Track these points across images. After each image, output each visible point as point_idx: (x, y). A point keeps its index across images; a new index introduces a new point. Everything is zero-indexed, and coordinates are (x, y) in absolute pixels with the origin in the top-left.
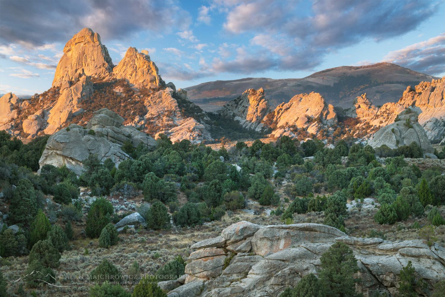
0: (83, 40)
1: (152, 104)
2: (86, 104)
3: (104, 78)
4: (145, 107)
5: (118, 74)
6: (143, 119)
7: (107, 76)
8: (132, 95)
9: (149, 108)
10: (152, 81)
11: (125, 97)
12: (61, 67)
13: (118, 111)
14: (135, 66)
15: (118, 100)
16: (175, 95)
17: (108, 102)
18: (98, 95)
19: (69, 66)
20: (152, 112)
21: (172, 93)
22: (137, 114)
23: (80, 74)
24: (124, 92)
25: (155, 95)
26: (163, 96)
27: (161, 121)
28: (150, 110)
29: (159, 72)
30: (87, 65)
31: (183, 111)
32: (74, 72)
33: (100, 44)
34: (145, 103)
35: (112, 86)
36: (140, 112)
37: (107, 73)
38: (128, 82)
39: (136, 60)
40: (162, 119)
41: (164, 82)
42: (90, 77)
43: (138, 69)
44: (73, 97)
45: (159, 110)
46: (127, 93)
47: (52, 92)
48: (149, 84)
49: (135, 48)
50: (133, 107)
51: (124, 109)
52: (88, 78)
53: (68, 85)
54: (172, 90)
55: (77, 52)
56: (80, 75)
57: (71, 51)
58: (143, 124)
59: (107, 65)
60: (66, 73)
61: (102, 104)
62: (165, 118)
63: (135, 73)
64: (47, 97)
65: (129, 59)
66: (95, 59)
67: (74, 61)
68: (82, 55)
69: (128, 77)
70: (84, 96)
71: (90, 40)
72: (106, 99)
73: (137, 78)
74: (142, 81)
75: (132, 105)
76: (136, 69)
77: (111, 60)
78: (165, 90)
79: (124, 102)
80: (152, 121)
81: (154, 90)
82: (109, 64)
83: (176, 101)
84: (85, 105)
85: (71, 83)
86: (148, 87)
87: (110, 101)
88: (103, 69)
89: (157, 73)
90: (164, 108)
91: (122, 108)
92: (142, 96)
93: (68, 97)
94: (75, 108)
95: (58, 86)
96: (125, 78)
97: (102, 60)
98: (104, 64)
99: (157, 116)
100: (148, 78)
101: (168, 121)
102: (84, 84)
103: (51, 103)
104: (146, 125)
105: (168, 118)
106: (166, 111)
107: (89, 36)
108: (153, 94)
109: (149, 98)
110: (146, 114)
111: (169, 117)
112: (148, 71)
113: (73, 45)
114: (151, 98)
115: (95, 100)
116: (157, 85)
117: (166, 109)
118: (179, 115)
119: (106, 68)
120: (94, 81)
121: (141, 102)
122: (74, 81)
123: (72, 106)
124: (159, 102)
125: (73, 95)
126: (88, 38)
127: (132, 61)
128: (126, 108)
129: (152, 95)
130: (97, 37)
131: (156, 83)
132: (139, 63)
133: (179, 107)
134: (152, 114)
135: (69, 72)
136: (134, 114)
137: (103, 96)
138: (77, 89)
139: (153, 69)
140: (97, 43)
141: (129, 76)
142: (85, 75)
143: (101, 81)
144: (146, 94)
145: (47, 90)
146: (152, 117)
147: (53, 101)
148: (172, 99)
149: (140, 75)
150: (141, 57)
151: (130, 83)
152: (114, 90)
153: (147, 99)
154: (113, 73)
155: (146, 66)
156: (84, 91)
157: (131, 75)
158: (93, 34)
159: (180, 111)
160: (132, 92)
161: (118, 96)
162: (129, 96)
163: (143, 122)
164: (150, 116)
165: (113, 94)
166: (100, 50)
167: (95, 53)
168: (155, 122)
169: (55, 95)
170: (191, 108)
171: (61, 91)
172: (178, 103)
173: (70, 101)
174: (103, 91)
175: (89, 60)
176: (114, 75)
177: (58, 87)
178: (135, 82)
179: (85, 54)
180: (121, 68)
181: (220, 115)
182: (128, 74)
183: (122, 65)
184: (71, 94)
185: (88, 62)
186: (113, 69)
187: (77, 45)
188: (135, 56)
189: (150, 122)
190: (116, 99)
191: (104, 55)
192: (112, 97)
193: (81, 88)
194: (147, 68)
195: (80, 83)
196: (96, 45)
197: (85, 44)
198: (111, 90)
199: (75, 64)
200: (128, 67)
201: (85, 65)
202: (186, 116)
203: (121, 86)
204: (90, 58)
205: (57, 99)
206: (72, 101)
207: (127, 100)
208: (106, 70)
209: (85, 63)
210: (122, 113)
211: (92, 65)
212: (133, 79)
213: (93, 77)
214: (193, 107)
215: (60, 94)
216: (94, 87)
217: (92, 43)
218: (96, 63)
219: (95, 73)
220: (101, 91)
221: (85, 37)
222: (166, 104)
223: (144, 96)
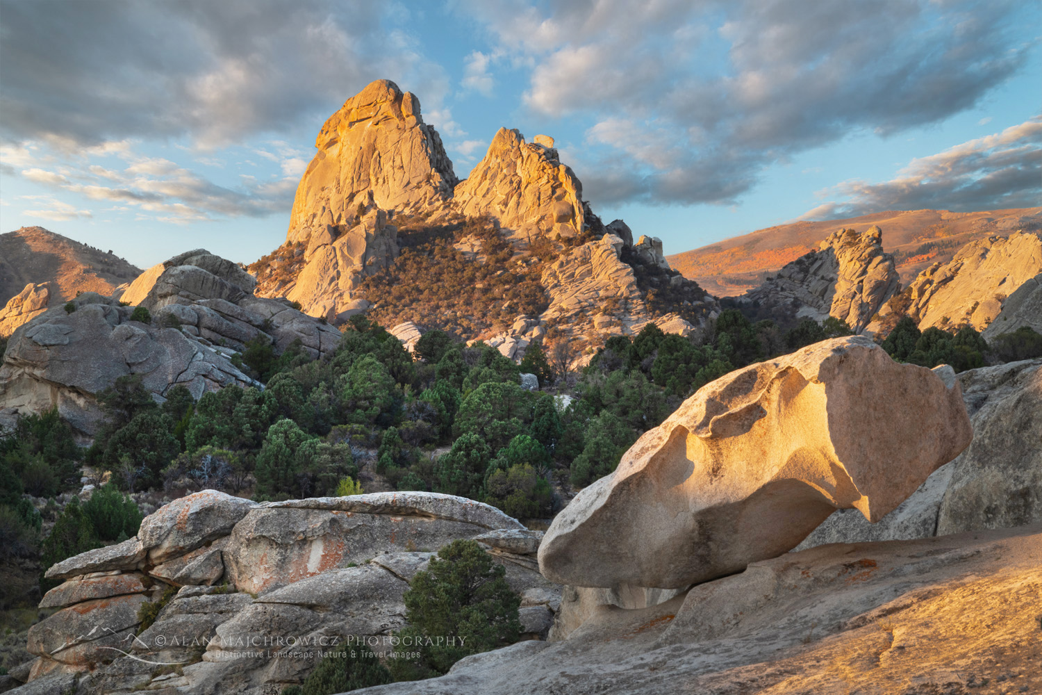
0: (372, 114)
1: (563, 282)
2: (376, 286)
3: (428, 215)
4: (542, 289)
5: (468, 202)
6: (538, 323)
7: (437, 209)
8: (505, 260)
9: (554, 294)
10: (562, 218)
11: (487, 265)
12: (309, 188)
13: (468, 303)
14: (516, 179)
15: (468, 273)
16: (628, 254)
17: (438, 280)
18: (409, 262)
19: (332, 185)
20: (563, 301)
21: (620, 247)
22: (520, 309)
23: (362, 205)
24: (485, 252)
25: (572, 257)
26: (595, 260)
27: (586, 327)
28: (557, 298)
29: (583, 193)
30: (381, 181)
31: (650, 297)
32: (346, 201)
33: (419, 121)
34: (544, 278)
35: (452, 237)
36: (528, 304)
37: (438, 200)
38: (497, 223)
39: (519, 162)
40: (591, 322)
41: (598, 220)
42: (391, 213)
43: (523, 187)
44: (339, 268)
45: (581, 297)
46: (494, 252)
47: (283, 258)
48: (557, 228)
49: (516, 131)
50: (508, 290)
51: (484, 298)
52: (381, 215)
53: (327, 237)
54: (621, 241)
55: (353, 147)
56: (363, 210)
57: (339, 144)
58: (537, 338)
59: (437, 179)
60: (323, 203)
61: (422, 286)
62: (598, 319)
63: (515, 198)
64: (268, 270)
65: (499, 160)
66: (405, 163)
67: (346, 172)
68: (370, 155)
69: (496, 210)
70: (372, 264)
71: (391, 113)
72: (433, 270)
73: (522, 210)
74: (536, 219)
75: (507, 287)
76: (518, 189)
77: (449, 164)
78: (601, 242)
79: (484, 277)
80: (561, 327)
81: (569, 241)
82: (443, 176)
83: (630, 269)
84: (372, 289)
85: (336, 232)
86: (552, 235)
87: (445, 276)
88: (427, 189)
89: (579, 196)
90: (597, 291)
91: (476, 296)
92: (535, 259)
93: (325, 270)
94: (346, 298)
95: (301, 240)
96: (488, 214)
97: (423, 165)
98: (429, 177)
99: (576, 314)
100: (554, 210)
101: (609, 324)
102: (372, 231)
103: (280, 287)
104: (544, 340)
105: (607, 318)
106: (602, 300)
107: (388, 103)
108: (567, 253)
109: (555, 266)
110: (545, 308)
111: (611, 315)
112: (554, 192)
113: (343, 128)
114: (562, 265)
115: (402, 276)
116: (579, 227)
117: (601, 293)
118: (639, 308)
119: (435, 188)
120: (401, 225)
121: (533, 276)
122: (344, 226)
123: (336, 294)
124: (583, 276)
125: (340, 262)
126: (386, 108)
127: (509, 166)
128: (490, 295)
129: (562, 257)
130: (410, 104)
131: (575, 225)
132: (529, 170)
133: (638, 286)
134: (561, 310)
135: (332, 203)
136: (512, 310)
137: (424, 264)
138: (350, 247)
139: (567, 185)
140: (412, 120)
141: (498, 208)
142: (375, 206)
143: (421, 223)
144: (546, 255)
145: (268, 254)
146: (564, 317)
147: (284, 283)
148: (620, 265)
149: (530, 204)
150: (532, 155)
151: (502, 226)
152: (456, 246)
153: (550, 268)
154: (454, 200)
155: (546, 177)
156: (372, 251)
157: (506, 204)
158: (399, 97)
159: (642, 298)
160: (506, 250)
161: (468, 261)
162: (497, 261)
163: (536, 332)
164: (557, 314)
165: (454, 259)
166: (418, 140)
167: (405, 148)
168: (571, 331)
169: (290, 265)
170: (675, 289)
171: (307, 254)
172: (635, 275)
173: (332, 280)
174: (424, 250)
175: (387, 167)
176: (456, 204)
177: (299, 244)
178: (516, 222)
179: (377, 152)
180: (477, 185)
181: (756, 304)
182: (496, 201)
183: (479, 177)
184: (334, 261)
185: (384, 173)
186: (456, 188)
187: (353, 127)
188: (515, 153)
189: (556, 331)
190: (462, 272)
191: (430, 151)
192: (449, 266)
193: (364, 244)
194: (549, 184)
195: (360, 230)
196: (408, 126)
197: (377, 124)
198: (449, 247)
199: (349, 181)
200: (497, 184)
201: (377, 181)
202: (657, 312)
203: (476, 235)
204: (391, 163)
205: (297, 277)
206: (338, 279)
207: (493, 273)
208: (436, 193)
209: (376, 175)
210: (479, 309)
211: (397, 179)
212: (512, 215)
213: (399, 213)
214: (680, 284)
215: (305, 262)
216: (400, 240)
217: (397, 121)
218: (407, 174)
219: (405, 201)
220: (418, 251)
221: (378, 106)
222: (603, 279)
223: (540, 260)
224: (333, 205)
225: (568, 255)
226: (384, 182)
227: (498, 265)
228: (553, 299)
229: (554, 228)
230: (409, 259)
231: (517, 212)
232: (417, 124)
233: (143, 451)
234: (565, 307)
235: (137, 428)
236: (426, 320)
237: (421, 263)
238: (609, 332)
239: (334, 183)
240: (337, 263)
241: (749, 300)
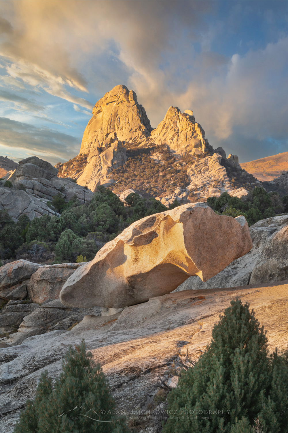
0: (116, 100)
1: (196, 173)
2: (117, 174)
3: (140, 143)
4: (187, 176)
5: (157, 138)
6: (185, 191)
7: (144, 141)
8: (172, 163)
9: (192, 178)
10: (196, 146)
11: (164, 165)
12: (89, 131)
13: (156, 181)
14: (177, 129)
15: (156, 168)
16: (223, 162)
17: (144, 171)
18: (131, 163)
20: (196, 182)
21: (220, 159)
22: (178, 184)
23: (111, 139)
24: (163, 160)
25: (200, 163)
26: (210, 164)
27: (206, 192)
28: (194, 180)
29: (205, 135)
30: (120, 128)
31: (233, 180)
32: (105, 137)
33: (136, 103)
34: (188, 171)
35: (150, 153)
36: (182, 182)
37: (144, 137)
38: (168, 147)
39: (178, 121)
40: (208, 190)
41: (211, 147)
42: (124, 142)
43: (180, 132)
44: (102, 165)
45: (204, 180)
46: (167, 160)
47: (78, 161)
48: (194, 150)
49: (177, 108)
51: (163, 180)
52: (120, 143)
53: (97, 152)
54: (221, 156)
55: (108, 114)
56: (112, 141)
57: (102, 113)
58: (185, 197)
59: (143, 128)
60: (95, 138)
61: (136, 174)
62: (211, 189)
63: (176, 137)
64: (72, 166)
65: (170, 120)
66: (130, 121)
67: (105, 125)
68: (115, 117)
69: (168, 142)
70: (115, 164)
71: (124, 99)
72: (141, 167)
73: (179, 142)
74: (185, 146)
75: (173, 175)
76: (177, 133)
77: (149, 122)
78: (212, 157)
79: (163, 170)
80: (195, 192)
81: (199, 156)
82: (146, 127)
83: (225, 168)
84: (116, 175)
85: (101, 150)
86: (192, 153)
87: (146, 170)
88: (139, 132)
89: (203, 137)
90: (210, 178)
91: (160, 178)
92: (184, 163)
93: (96, 166)
94: (105, 178)
95: (86, 153)
96: (165, 143)
97: (138, 122)
98: (140, 127)
99: (202, 187)
100: (193, 142)
101: (216, 192)
102: (116, 150)
103: (76, 173)
104: (188, 198)
105: (215, 189)
106: (212, 181)
107: (123, 95)
108: (198, 161)
109: (193, 166)
110: (188, 184)
111: (217, 188)
112: (193, 135)
113: (104, 105)
114: (196, 166)
115: (128, 169)
116: (203, 150)
117: (212, 178)
118: (228, 185)
119: (143, 132)
120: (128, 147)
121: (184, 170)
122: (104, 148)
123: (101, 176)
124: (205, 171)
125: (102, 163)
126: (122, 97)
127: (174, 123)
128: (165, 178)
129: (196, 163)
130: (132, 95)
131: (202, 149)
132: (183, 125)
133: (228, 176)
134: (195, 185)
135: (99, 137)
136: (175, 185)
137: (138, 165)
138: (107, 156)
139: (198, 132)
140: (133, 102)
142: (117, 139)
143: (136, 147)
144: (189, 162)
145: (72, 159)
146: (196, 188)
147: (78, 171)
148: (220, 167)
149: (183, 140)
150: (184, 118)
151: (171, 149)
152: (152, 157)
153: (191, 167)
154: (150, 137)
155: (189, 128)
156: (116, 158)
157: (172, 140)
158: (127, 92)
159: (230, 181)
160: (172, 159)
161: (156, 163)
162: (169, 164)
163: (184, 194)
164: (193, 187)
165: (150, 162)
166: (136, 111)
167: (130, 114)
168: (199, 194)
169: (81, 164)
170: (243, 177)
171: (88, 159)
172: (226, 171)
173: (99, 170)
174: (137, 158)
175: (122, 123)
176: (152, 139)
177: (85, 155)
178: (176, 147)
179: (118, 116)
180: (160, 131)
181: (277, 185)
182: (168, 138)
183: (162, 127)
184: (100, 162)
185: (121, 125)
186: (151, 132)
187: (108, 105)
188: (176, 117)
189: (193, 194)
190: (154, 168)
191: (140, 116)
192: (148, 165)
193: (112, 155)
194: (191, 131)
195: (111, 149)
196: (131, 105)
197: (118, 104)
198: (148, 157)
199: (106, 128)
200: (169, 131)
201: (118, 128)
202: (236, 187)
203: (160, 152)
204: (124, 121)
205: (84, 169)
206: (101, 170)
207: (167, 169)
208: (143, 134)
209: (118, 126)
210: (161, 184)
211: (127, 128)
212: (175, 144)
213: (127, 142)
214: (245, 175)
215: (87, 162)
216: (128, 154)
217: (127, 103)
218: (131, 126)
219: (130, 137)
220: (135, 159)
221: (119, 96)
222: (213, 172)
223: (187, 164)
224: (99, 139)
225: (199, 162)
226: (121, 129)
227: (169, 165)
228: (192, 180)
229: (193, 150)
230: (131, 162)
231: (177, 143)
232: (135, 104)
233: (8, 242)
234: (197, 184)
235: (5, 232)
236: (138, 188)
237: (136, 164)
238: (215, 195)
239: (100, 129)
240: (101, 163)
241: (274, 183)
